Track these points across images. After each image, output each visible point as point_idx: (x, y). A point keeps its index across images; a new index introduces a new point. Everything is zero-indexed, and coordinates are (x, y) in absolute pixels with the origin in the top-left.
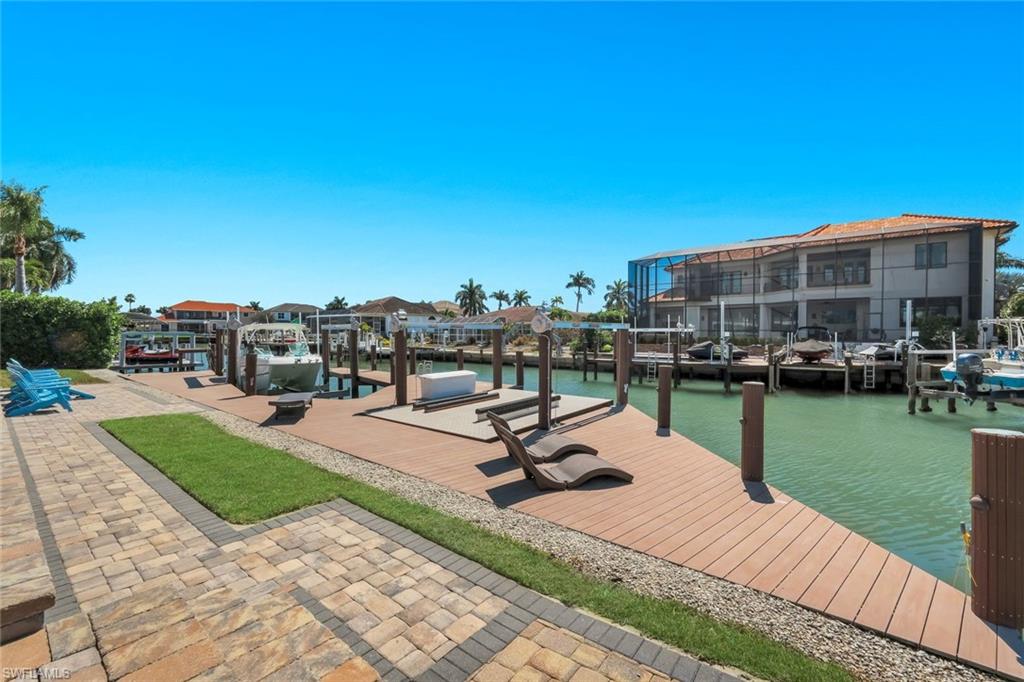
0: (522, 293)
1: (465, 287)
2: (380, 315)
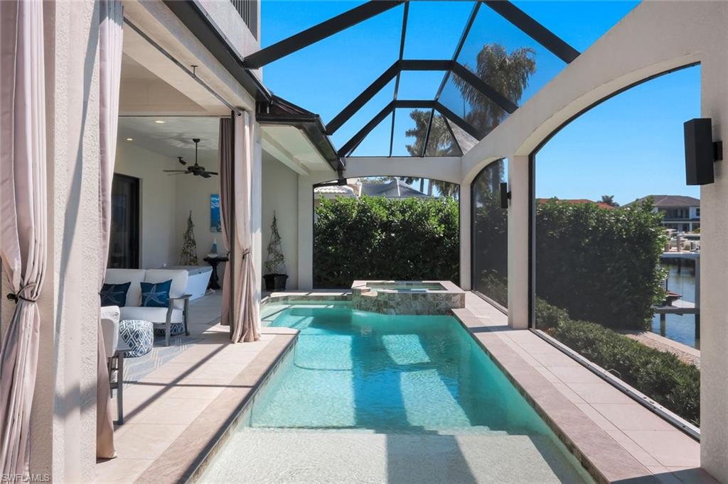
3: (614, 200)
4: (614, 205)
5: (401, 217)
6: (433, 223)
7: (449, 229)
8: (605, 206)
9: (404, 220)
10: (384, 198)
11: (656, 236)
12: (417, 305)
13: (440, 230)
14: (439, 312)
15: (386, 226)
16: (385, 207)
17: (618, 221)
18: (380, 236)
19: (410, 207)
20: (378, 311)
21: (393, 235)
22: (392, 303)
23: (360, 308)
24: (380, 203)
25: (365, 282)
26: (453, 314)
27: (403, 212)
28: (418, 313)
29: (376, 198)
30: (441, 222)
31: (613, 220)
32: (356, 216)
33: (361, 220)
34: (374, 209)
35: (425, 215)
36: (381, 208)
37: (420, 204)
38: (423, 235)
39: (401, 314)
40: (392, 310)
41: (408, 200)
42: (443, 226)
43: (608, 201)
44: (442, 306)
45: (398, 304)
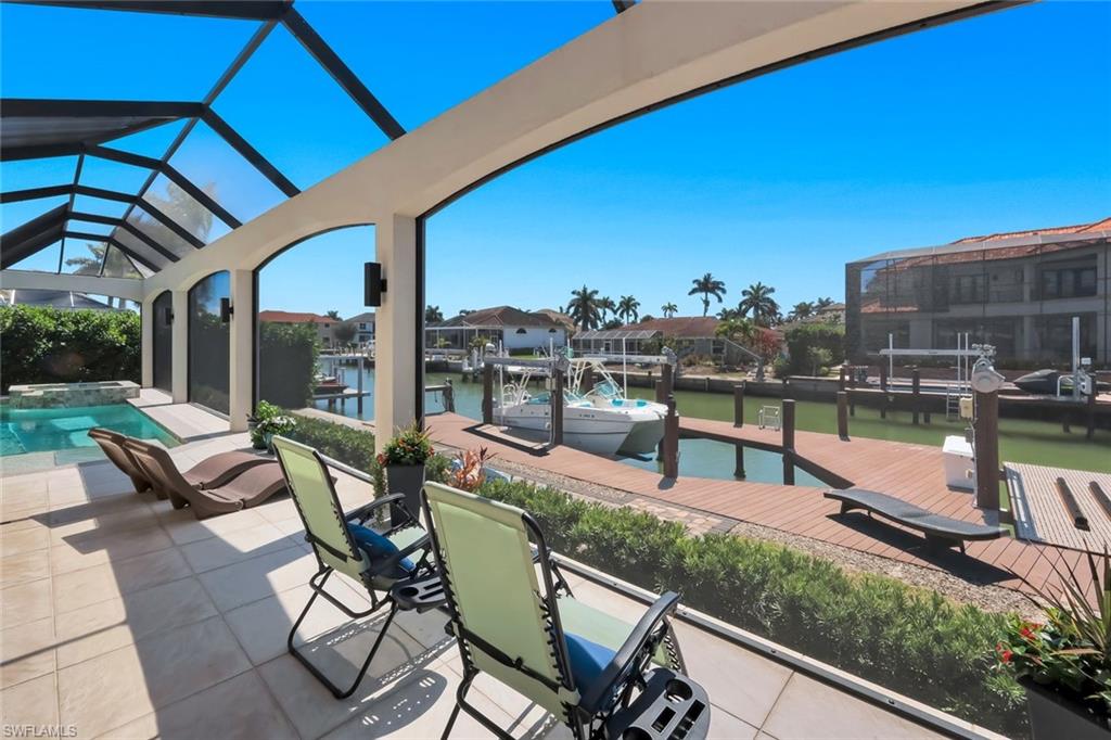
0: (630, 299)
1: (579, 293)
2: (498, 327)
3: (338, 315)
4: (339, 319)
5: (73, 328)
6: (113, 333)
7: (132, 339)
8: (331, 321)
9: (78, 330)
10: (50, 309)
11: (312, 343)
12: (91, 399)
13: (123, 340)
14: (114, 402)
15: (54, 336)
16: (52, 318)
17: (286, 334)
18: (45, 344)
19: (86, 319)
20: (44, 407)
21: (63, 344)
22: (61, 399)
23: (21, 406)
24: (45, 313)
25: (27, 386)
26: (127, 403)
27: (77, 323)
28: (90, 405)
29: (38, 308)
30: (122, 333)
31: (283, 333)
32: (12, 325)
33: (17, 330)
34: (36, 320)
35: (104, 326)
36: (47, 318)
37: (98, 315)
38: (101, 344)
39: (71, 406)
40: (61, 405)
41: (83, 311)
42: (125, 336)
43: (333, 315)
44: (117, 397)
45: (68, 399)
